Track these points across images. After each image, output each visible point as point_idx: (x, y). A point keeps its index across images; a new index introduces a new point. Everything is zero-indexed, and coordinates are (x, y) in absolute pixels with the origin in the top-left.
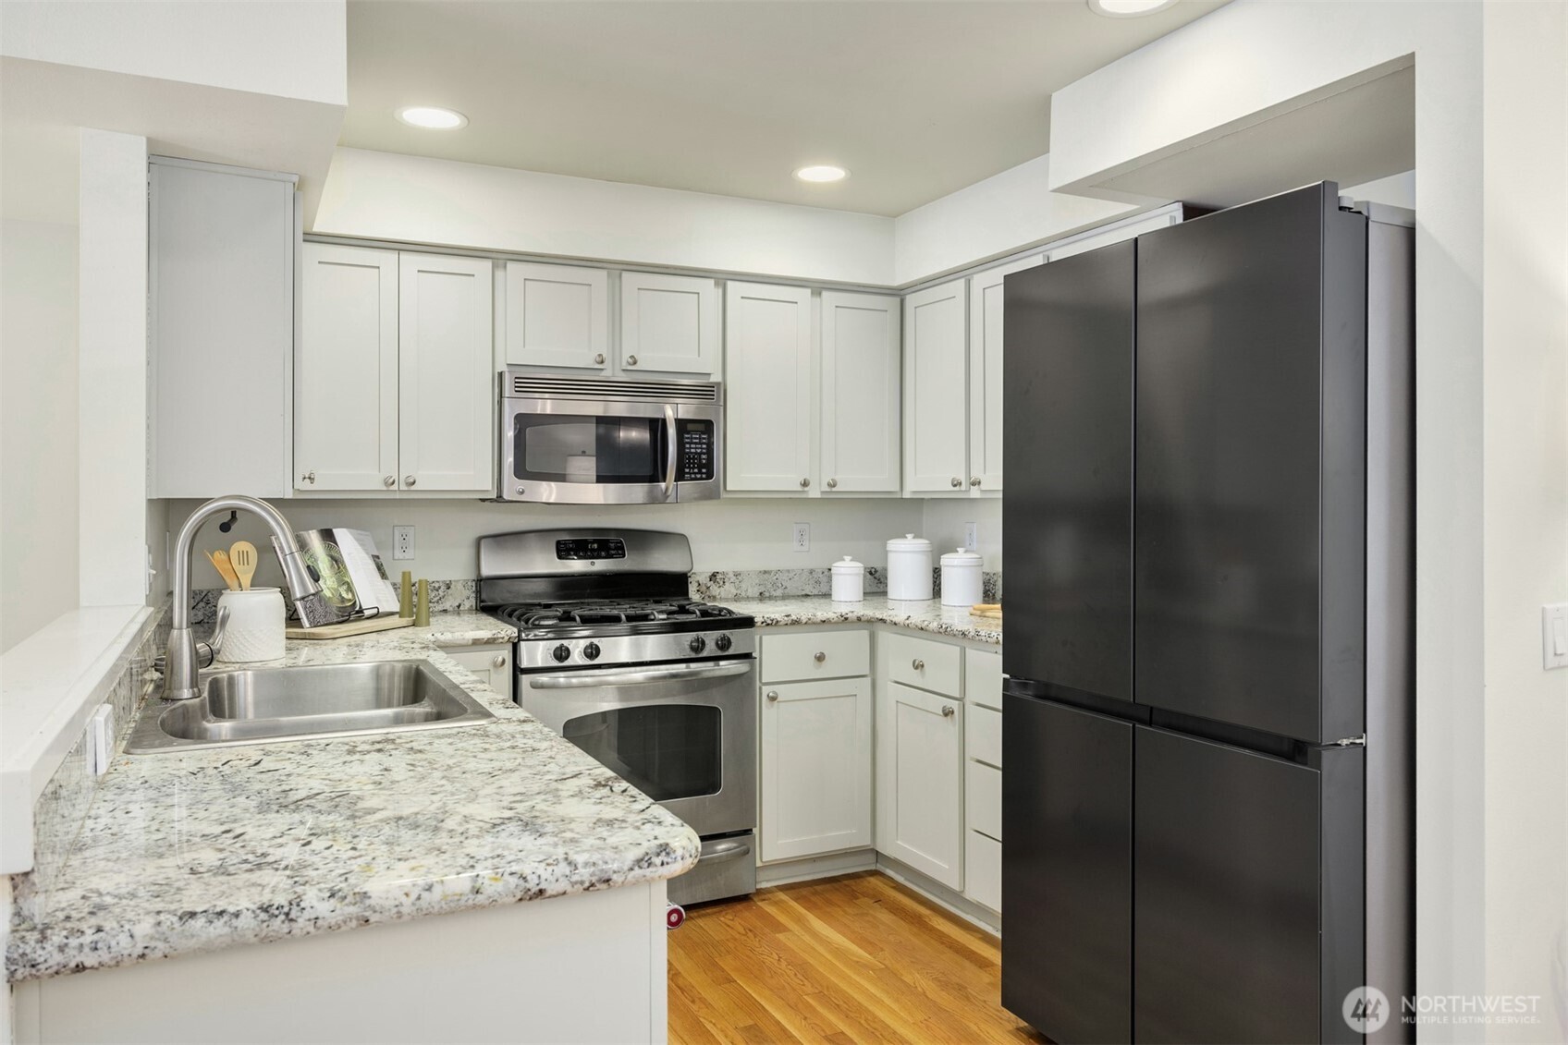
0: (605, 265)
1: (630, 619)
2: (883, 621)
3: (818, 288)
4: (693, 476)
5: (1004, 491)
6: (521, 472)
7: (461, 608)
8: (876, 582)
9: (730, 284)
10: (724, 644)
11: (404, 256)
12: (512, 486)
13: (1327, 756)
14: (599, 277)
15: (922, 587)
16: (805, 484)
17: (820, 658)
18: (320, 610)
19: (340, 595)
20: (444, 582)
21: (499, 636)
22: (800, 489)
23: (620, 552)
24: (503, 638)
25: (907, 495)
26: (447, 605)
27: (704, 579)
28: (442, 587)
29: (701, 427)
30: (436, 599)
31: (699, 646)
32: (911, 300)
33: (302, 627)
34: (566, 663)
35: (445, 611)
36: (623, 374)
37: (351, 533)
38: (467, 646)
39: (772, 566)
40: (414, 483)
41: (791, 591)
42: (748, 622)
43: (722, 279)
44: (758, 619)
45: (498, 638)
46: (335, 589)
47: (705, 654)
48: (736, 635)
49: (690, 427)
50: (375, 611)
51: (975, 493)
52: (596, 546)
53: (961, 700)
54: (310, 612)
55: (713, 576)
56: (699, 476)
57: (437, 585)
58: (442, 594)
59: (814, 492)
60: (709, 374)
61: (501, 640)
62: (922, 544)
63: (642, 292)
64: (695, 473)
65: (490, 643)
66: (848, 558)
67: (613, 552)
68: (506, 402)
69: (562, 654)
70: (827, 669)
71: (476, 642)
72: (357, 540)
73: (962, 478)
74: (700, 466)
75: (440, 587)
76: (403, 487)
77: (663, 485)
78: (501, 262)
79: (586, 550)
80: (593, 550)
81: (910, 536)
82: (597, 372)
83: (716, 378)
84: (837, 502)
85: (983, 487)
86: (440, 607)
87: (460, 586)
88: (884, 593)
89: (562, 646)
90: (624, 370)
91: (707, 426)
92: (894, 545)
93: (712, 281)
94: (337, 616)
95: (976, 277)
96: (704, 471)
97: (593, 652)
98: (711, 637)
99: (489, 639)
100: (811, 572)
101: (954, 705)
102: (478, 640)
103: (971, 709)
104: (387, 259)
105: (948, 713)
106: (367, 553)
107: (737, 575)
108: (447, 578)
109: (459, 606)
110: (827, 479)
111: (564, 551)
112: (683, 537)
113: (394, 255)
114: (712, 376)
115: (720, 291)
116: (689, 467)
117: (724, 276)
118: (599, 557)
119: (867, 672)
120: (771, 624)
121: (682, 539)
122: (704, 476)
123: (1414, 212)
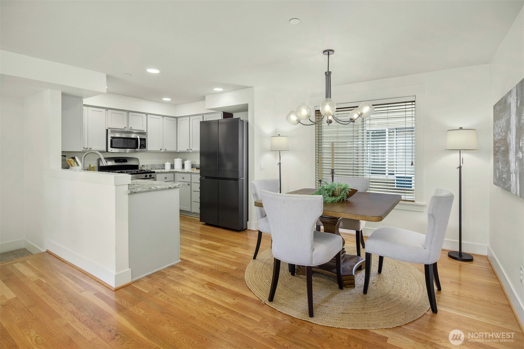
0: (126, 111)
2: (176, 172)
3: (163, 116)
4: (143, 148)
5: (200, 151)
6: (112, 147)
8: (172, 166)
9: (148, 115)
10: (150, 176)
11: (89, 107)
12: (110, 149)
13: (239, 180)
14: (126, 113)
15: (181, 166)
16: (161, 149)
17: (166, 178)
22: (160, 150)
25: (178, 151)
27: (141, 166)
29: (144, 139)
31: (146, 176)
32: (179, 119)
39: (153, 164)
40: (91, 149)
41: (156, 168)
42: (154, 172)
43: (147, 114)
44: (156, 172)
47: (147, 177)
48: (152, 174)
49: (142, 139)
51: (191, 151)
52: (122, 160)
53: (191, 182)
55: (143, 166)
59: (162, 151)
62: (181, 160)
63: (133, 116)
66: (168, 162)
67: (125, 161)
68: (109, 135)
70: (167, 180)
73: (189, 149)
74: (144, 146)
76: (89, 149)
77: (137, 149)
78: (107, 109)
79: (120, 161)
81: (178, 158)
82: (125, 129)
83: (145, 131)
84: (166, 152)
85: (192, 150)
88: (174, 168)
90: (129, 129)
91: (145, 140)
92: (175, 160)
93: (145, 114)
95: (191, 117)
98: (148, 175)
100: (160, 165)
101: (190, 183)
103: (192, 183)
105: (189, 184)
107: (147, 165)
110: (165, 149)
111: (116, 161)
112: (138, 159)
113: (87, 107)
115: (146, 116)
116: (142, 146)
118: (123, 162)
119: (173, 180)
120: (158, 173)
121: (137, 159)
122: (145, 148)
123: (248, 121)
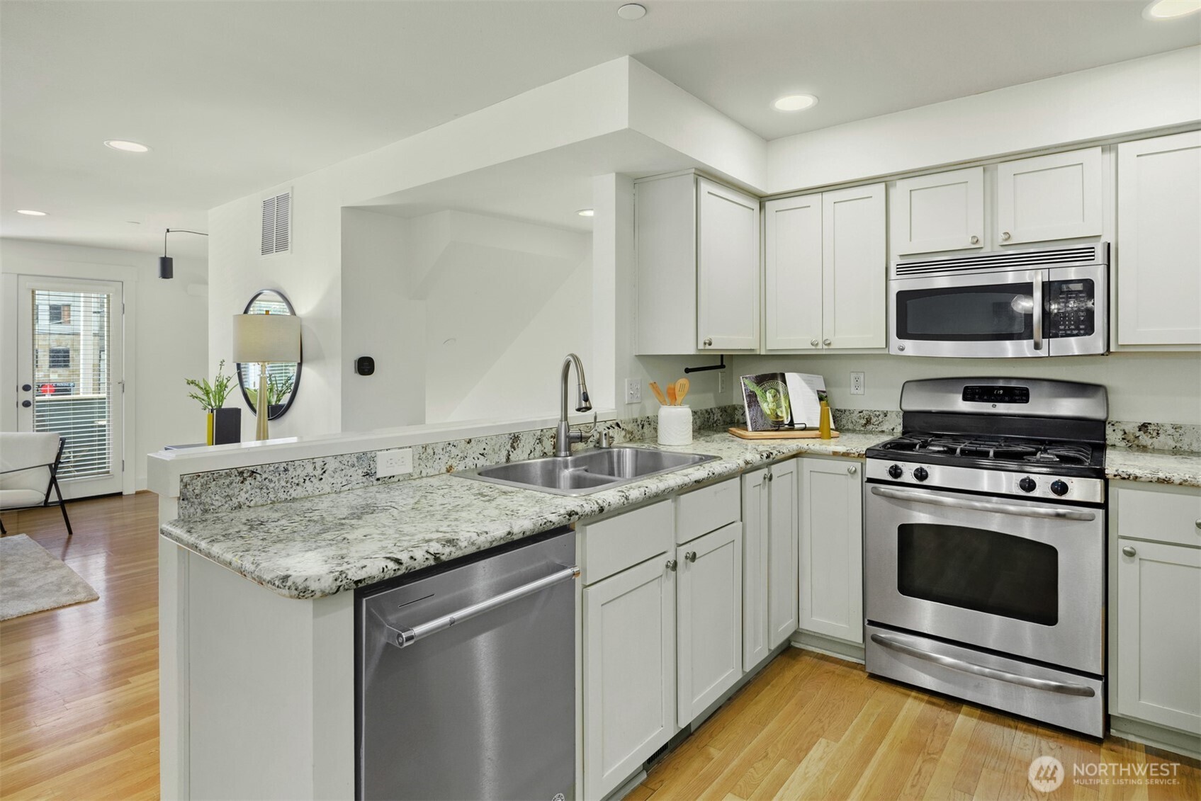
0: (978, 163)
1: (998, 455)
4: (1069, 332)
6: (903, 333)
7: (895, 431)
9: (1122, 146)
10: (1059, 490)
11: (825, 195)
12: (895, 345)
18: (760, 421)
19: (776, 414)
20: (882, 411)
21: (851, 451)
23: (1024, 398)
24: (854, 454)
26: (884, 428)
28: (881, 415)
29: (1078, 286)
30: (876, 423)
31: (1027, 487)
33: (747, 430)
34: (899, 480)
35: (883, 432)
36: (1002, 249)
37: (800, 376)
38: (829, 455)
44: (1109, 471)
45: (850, 453)
46: (773, 410)
47: (1036, 494)
48: (1068, 480)
50: (803, 426)
52: (1001, 392)
54: (754, 422)
55: (1144, 427)
56: (1075, 332)
57: (878, 413)
58: (881, 420)
60: (1100, 236)
61: (853, 455)
63: (1019, 176)
64: (1072, 330)
65: (845, 456)
67: (1017, 398)
68: (891, 284)
69: (896, 472)
71: (835, 454)
72: (804, 380)
74: (1079, 323)
75: (879, 415)
76: (825, 347)
78: (892, 182)
79: (991, 395)
80: (999, 395)
82: (977, 251)
83: (1105, 239)
86: (880, 429)
87: (894, 416)
89: (896, 466)
90: (1002, 246)
91: (1085, 286)
93: (1099, 149)
94: (771, 426)
96: (1082, 327)
97: (921, 475)
98: (1042, 480)
99: (844, 453)
102: (836, 452)
104: (814, 200)
106: (812, 389)
108: (885, 409)
109: (893, 429)
111: (969, 395)
113: (819, 196)
114: (1102, 237)
115: (1111, 155)
116: (1064, 324)
117: (1115, 141)
118: (1002, 401)
122: (1082, 332)
